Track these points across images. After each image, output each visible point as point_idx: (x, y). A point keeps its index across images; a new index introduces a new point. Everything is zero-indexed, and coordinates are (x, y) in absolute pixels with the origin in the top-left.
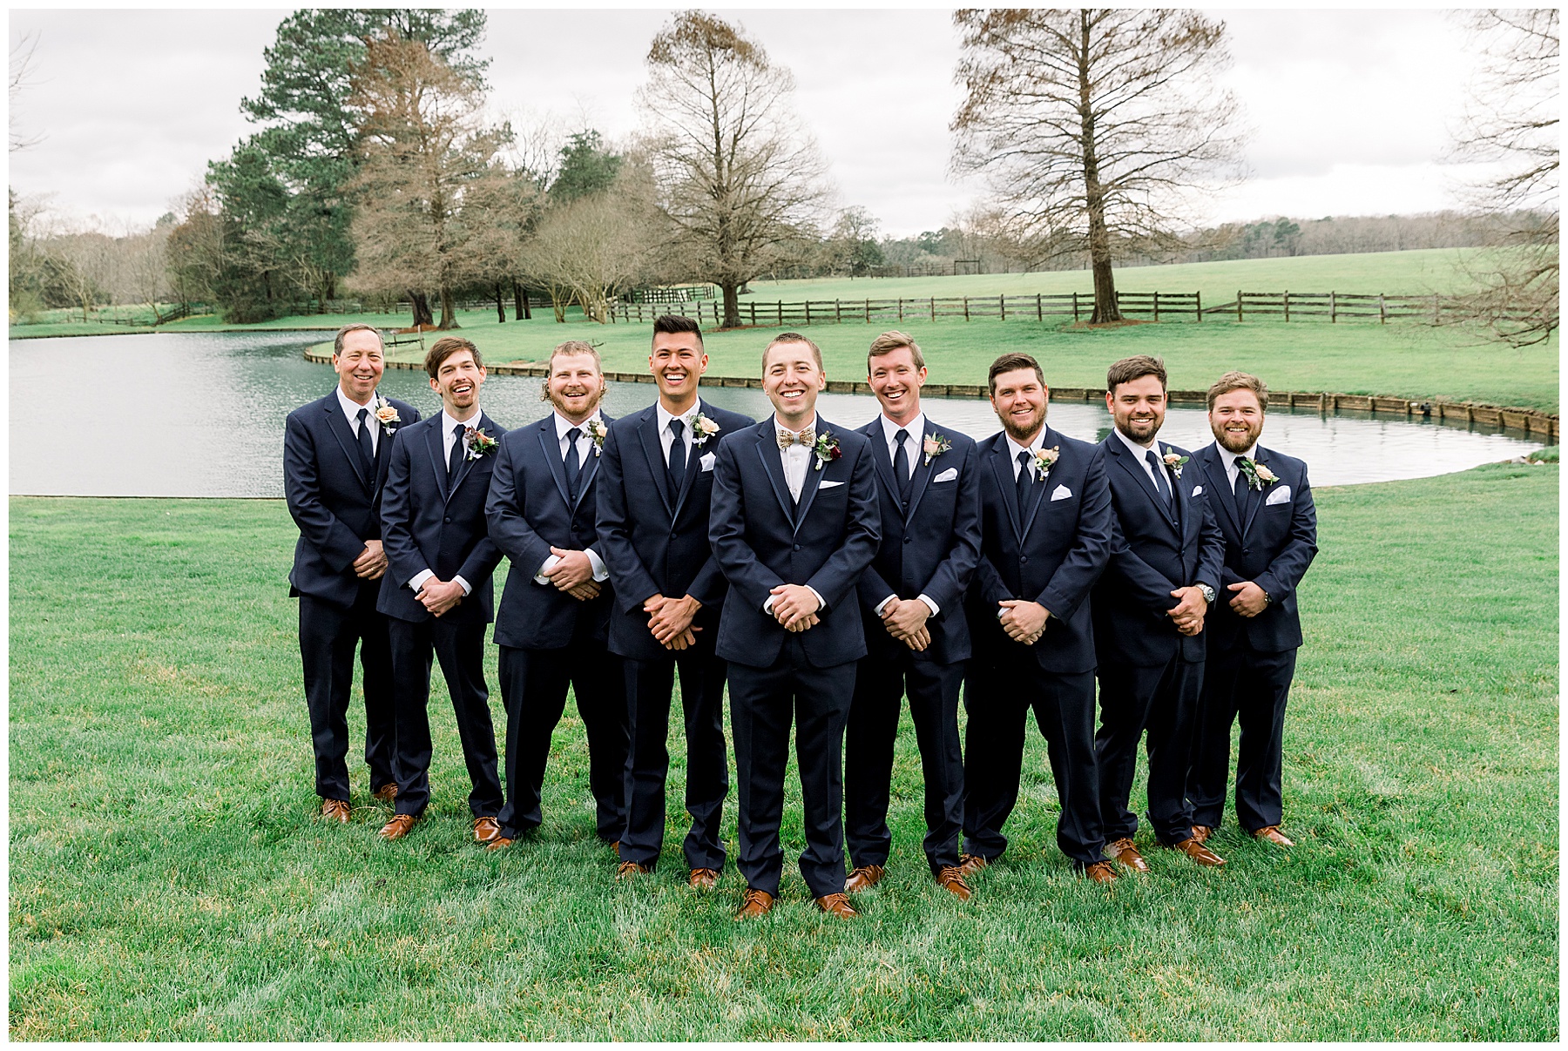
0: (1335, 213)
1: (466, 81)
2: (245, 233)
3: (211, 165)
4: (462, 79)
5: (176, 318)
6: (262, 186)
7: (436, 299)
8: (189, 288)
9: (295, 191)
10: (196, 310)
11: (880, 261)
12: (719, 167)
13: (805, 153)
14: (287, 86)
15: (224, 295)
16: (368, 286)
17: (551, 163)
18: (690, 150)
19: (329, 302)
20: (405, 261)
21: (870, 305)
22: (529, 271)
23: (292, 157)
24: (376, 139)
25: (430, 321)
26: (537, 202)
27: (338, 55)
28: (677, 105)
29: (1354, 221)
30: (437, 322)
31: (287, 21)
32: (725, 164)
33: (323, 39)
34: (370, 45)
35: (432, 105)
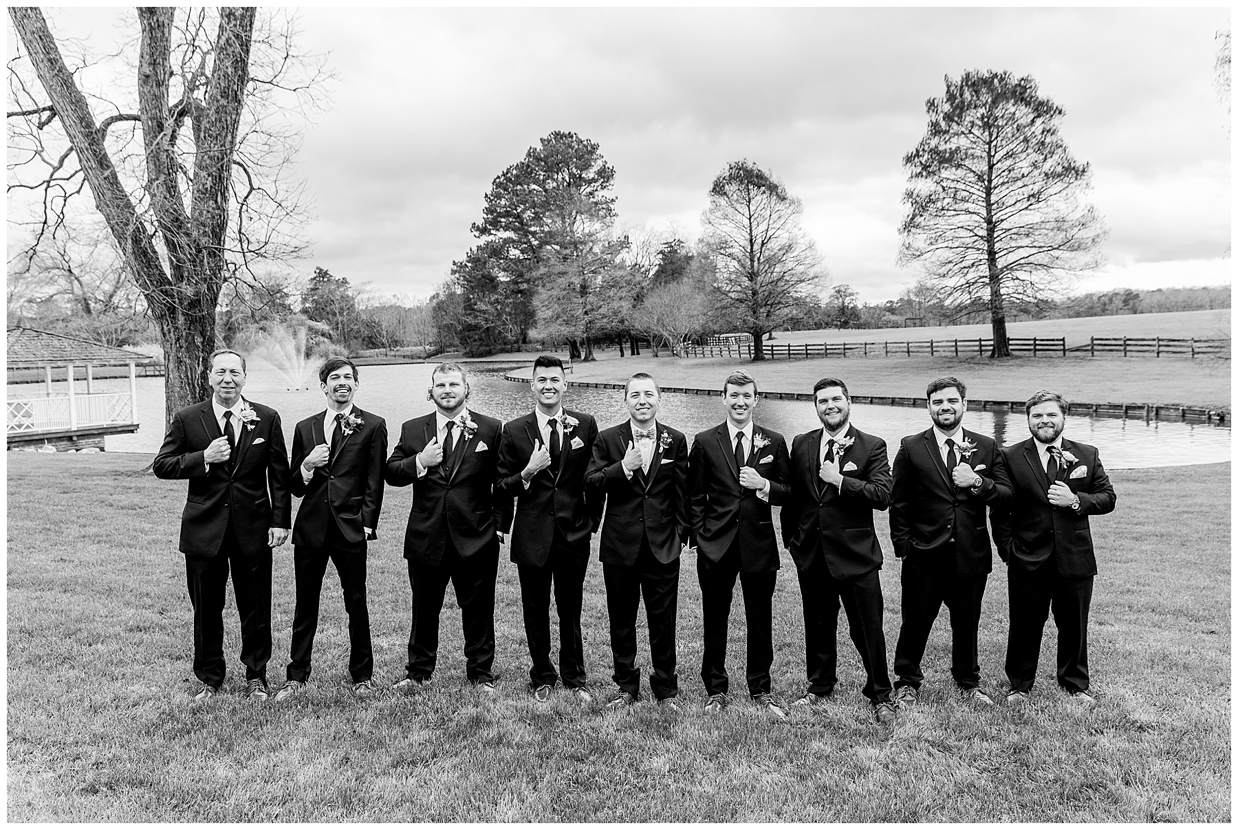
0: (1163, 287)
1: (602, 211)
2: (476, 304)
3: (454, 263)
4: (599, 210)
5: (437, 354)
6: (483, 277)
7: (582, 344)
8: (445, 337)
9: (502, 279)
10: (448, 350)
11: (858, 319)
12: (752, 261)
13: (807, 251)
14: (498, 216)
15: (464, 341)
16: (542, 336)
17: (652, 259)
18: (736, 251)
19: (523, 345)
20: (564, 320)
21: (846, 347)
22: (637, 326)
23: (501, 259)
24: (549, 247)
25: (579, 356)
26: (644, 284)
27: (527, 197)
28: (727, 222)
29: (1177, 291)
30: (583, 357)
31: (498, 177)
32: (756, 259)
33: (519, 187)
34: (546, 191)
35: (583, 226)
